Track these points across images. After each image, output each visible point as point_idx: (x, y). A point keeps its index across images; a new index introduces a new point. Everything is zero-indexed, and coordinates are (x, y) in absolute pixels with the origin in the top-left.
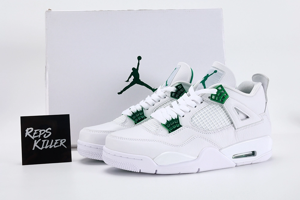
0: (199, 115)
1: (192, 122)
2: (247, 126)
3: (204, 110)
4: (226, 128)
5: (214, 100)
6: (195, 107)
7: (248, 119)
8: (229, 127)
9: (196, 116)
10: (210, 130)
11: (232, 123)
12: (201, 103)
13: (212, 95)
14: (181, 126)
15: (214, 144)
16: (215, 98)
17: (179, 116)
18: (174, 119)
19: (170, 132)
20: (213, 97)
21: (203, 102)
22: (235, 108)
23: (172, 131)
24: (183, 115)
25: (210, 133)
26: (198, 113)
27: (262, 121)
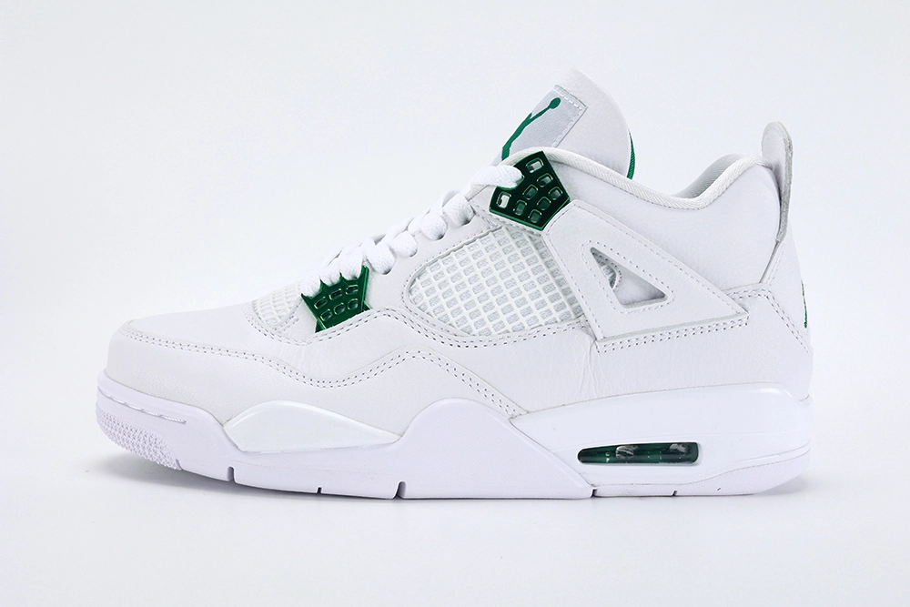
0: (443, 267)
1: (411, 297)
2: (655, 330)
3: (466, 250)
4: (551, 332)
5: (508, 212)
6: (441, 237)
7: (657, 304)
8: (565, 325)
9: (430, 274)
10: (475, 331)
11: (579, 313)
12: (467, 222)
13: (499, 192)
14: (367, 309)
15: (482, 390)
16: (512, 204)
17: (373, 270)
18: (348, 278)
19: (319, 329)
20: (505, 201)
21: (475, 220)
22: (592, 249)
23: (329, 324)
24: (386, 268)
25: (471, 345)
26: (440, 261)
27: (736, 319)
